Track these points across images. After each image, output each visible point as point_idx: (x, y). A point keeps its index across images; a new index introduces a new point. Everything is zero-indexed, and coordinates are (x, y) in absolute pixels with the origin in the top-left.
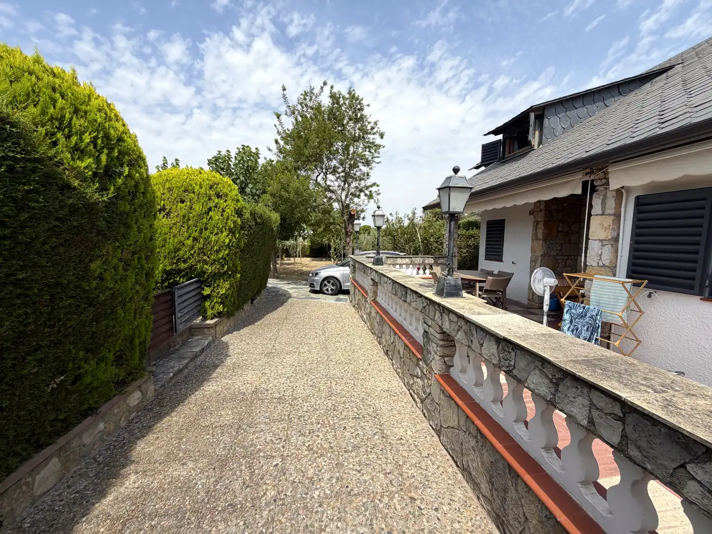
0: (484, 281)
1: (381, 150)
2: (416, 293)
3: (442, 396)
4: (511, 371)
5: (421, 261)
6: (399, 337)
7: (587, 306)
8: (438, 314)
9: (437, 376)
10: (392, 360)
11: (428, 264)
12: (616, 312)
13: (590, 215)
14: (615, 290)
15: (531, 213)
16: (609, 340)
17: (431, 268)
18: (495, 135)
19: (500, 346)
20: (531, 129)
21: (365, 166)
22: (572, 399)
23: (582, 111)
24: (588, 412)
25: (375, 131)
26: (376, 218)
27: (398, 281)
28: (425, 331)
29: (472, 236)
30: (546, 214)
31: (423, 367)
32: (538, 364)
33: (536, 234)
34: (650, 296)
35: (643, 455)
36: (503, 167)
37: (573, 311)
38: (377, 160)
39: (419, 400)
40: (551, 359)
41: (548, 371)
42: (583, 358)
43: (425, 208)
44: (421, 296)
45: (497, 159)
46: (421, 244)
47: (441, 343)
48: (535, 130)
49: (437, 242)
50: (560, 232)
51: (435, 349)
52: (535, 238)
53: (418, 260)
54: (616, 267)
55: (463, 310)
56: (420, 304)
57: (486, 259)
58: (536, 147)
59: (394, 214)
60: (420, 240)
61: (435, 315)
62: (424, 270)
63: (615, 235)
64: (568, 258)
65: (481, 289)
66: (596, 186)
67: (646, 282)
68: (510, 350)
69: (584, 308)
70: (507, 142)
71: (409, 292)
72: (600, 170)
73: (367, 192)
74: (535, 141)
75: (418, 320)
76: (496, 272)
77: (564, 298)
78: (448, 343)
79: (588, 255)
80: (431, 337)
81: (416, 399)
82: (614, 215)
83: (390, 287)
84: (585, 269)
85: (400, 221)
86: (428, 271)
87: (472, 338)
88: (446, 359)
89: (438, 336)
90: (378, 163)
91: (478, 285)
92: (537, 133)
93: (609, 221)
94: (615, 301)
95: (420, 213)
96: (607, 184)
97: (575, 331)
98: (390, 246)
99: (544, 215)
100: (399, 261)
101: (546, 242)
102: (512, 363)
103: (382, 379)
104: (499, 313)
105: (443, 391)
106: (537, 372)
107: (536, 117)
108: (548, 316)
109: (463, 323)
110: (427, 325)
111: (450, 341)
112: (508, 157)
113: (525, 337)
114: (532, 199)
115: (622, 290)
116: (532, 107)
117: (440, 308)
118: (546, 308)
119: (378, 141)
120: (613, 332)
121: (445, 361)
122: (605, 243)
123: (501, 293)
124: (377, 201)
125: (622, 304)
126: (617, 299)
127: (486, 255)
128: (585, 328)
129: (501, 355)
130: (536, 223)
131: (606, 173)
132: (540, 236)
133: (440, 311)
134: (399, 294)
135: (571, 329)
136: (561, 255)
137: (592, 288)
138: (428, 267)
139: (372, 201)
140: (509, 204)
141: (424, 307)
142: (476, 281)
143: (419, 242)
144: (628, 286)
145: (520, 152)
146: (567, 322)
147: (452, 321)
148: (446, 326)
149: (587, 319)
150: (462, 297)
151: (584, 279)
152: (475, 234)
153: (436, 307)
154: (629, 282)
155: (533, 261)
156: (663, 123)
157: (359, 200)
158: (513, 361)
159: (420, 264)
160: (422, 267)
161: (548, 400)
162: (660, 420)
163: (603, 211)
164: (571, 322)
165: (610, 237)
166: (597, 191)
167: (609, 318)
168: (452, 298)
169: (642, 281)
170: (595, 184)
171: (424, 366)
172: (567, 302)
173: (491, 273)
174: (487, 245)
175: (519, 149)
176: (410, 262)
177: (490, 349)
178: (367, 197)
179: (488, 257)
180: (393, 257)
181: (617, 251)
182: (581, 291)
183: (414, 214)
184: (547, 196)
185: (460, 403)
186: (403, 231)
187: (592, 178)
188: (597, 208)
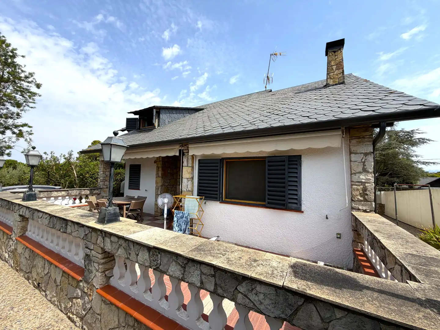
0: (130, 204)
1: (36, 98)
2: (78, 224)
3: (103, 306)
4: (158, 268)
5: (78, 193)
6: (56, 266)
7: (184, 212)
8: (100, 239)
9: (99, 291)
10: (45, 291)
11: (84, 195)
12: (195, 213)
13: (182, 166)
14: (194, 202)
15: (155, 162)
16: (192, 227)
17: (87, 197)
18: (135, 115)
19: (151, 252)
20: (154, 117)
21: (14, 106)
22: (192, 273)
23: (175, 116)
24: (200, 278)
25: (30, 80)
26: (30, 158)
27: (57, 215)
28: (87, 255)
29: (119, 173)
30: (162, 163)
31: (84, 287)
32: (174, 258)
33: (158, 174)
34: (205, 203)
35: (223, 291)
36: (140, 134)
37: (178, 215)
38: (31, 105)
39: (78, 319)
40: (182, 253)
41: (180, 261)
42: (195, 247)
43: (82, 152)
44: (83, 226)
45: (136, 128)
46: (76, 179)
47: (102, 261)
48: (156, 118)
49: (91, 177)
50: (169, 173)
51: (97, 268)
52: (157, 176)
53: (75, 192)
54: (193, 191)
55: (123, 232)
56: (82, 232)
57: (129, 189)
58: (156, 127)
59: (49, 153)
60: (76, 175)
61: (97, 239)
62: (81, 199)
63: (192, 176)
64: (173, 187)
65: (127, 209)
66: (184, 153)
67: (204, 197)
68: (158, 254)
69: (183, 213)
70: (142, 120)
71: (70, 224)
72: (186, 145)
73: (16, 131)
74: (156, 124)
75: (78, 246)
76: (136, 197)
77: (174, 209)
78: (109, 259)
79: (183, 186)
80: (93, 259)
81: (75, 319)
82: (192, 167)
83: (46, 222)
84: (181, 192)
85: (55, 159)
86: (84, 201)
87: (129, 251)
88: (107, 273)
89: (100, 256)
90: (32, 108)
91: (125, 207)
92: (157, 120)
93: (190, 169)
94: (194, 207)
95: (75, 155)
96: (188, 152)
97: (179, 226)
98: (43, 180)
99: (161, 164)
100: (55, 194)
101: (163, 178)
102: (159, 262)
103: (31, 318)
104: (147, 228)
105: (104, 301)
106: (174, 263)
107: (156, 112)
108: (166, 220)
109: (123, 242)
110: (89, 249)
111: (110, 257)
112: (142, 129)
113: (165, 242)
114: (157, 155)
115: (196, 202)
116: (154, 106)
117: (102, 233)
118: (165, 216)
119: (34, 89)
120: (193, 222)
121: (105, 275)
122: (189, 179)
123: (139, 210)
124: (29, 140)
125: (197, 209)
126: (195, 207)
127: (129, 186)
128: (183, 224)
129: (151, 259)
130: (158, 167)
131: (188, 148)
132: (160, 175)
133: (102, 236)
134: (58, 227)
135: (177, 226)
136: (170, 185)
137: (185, 202)
138: (84, 197)
139: (22, 140)
140: (145, 157)
141: (86, 235)
142: (124, 204)
143: (75, 177)
144: (198, 200)
145: (148, 128)
146: (176, 222)
147: (113, 242)
148: (108, 247)
149: (184, 219)
150: (119, 221)
151: (181, 198)
152: (121, 172)
153: (99, 233)
154: (199, 198)
155: (157, 189)
156: (205, 131)
157: (4, 136)
158: (160, 260)
159: (76, 195)
160: (78, 197)
161: (180, 278)
162: (228, 270)
163: (188, 164)
164: (177, 221)
165: (190, 177)
166: (185, 155)
167: (193, 216)
168: (113, 224)
169: (203, 197)
170: (184, 152)
171: (85, 285)
172: (175, 211)
173: (133, 198)
174: (130, 179)
175: (148, 126)
176: (66, 194)
177: (144, 256)
178: (15, 135)
179: (131, 188)
180: (47, 191)
181: (193, 183)
182: (181, 204)
183: (71, 155)
184: (164, 155)
185: (120, 305)
186: (59, 167)
187: (183, 149)
188: (185, 164)
